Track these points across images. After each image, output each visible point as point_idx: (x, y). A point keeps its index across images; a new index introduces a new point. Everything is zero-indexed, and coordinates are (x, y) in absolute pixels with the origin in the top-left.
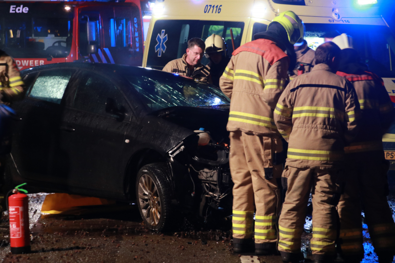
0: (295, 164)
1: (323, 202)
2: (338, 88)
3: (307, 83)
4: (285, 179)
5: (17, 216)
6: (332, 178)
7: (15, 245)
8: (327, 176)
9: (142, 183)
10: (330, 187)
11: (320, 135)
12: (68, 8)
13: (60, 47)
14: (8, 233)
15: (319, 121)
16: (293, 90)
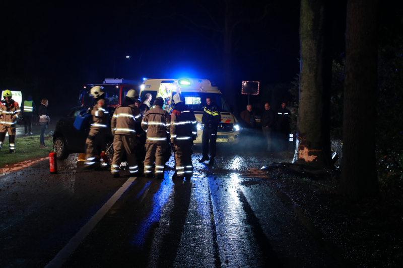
0: (149, 142)
1: (159, 156)
2: (163, 115)
3: (152, 112)
4: (146, 148)
6: (162, 147)
7: (52, 171)
8: (160, 147)
10: (161, 150)
11: (157, 132)
12: (117, 87)
13: (115, 101)
14: (49, 167)
15: (156, 127)
16: (147, 115)
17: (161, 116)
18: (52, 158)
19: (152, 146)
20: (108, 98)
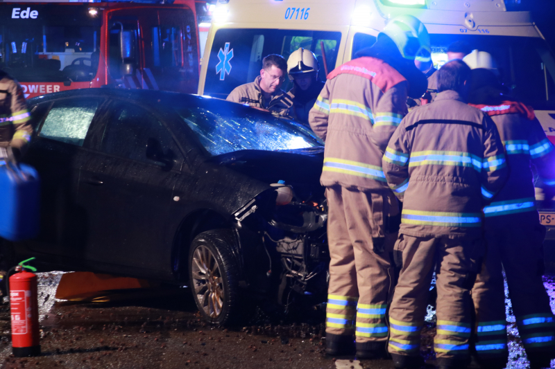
1: (452, 284)
2: (473, 124)
3: (429, 117)
4: (399, 253)
5: (22, 304)
6: (464, 251)
7: (19, 344)
8: (459, 249)
9: (197, 257)
10: (462, 262)
11: (448, 190)
12: (93, 12)
13: (82, 66)
14: (9, 327)
15: (447, 171)
16: (409, 128)
17: (468, 129)
18: (21, 295)
19: (424, 245)
20: (52, 56)
